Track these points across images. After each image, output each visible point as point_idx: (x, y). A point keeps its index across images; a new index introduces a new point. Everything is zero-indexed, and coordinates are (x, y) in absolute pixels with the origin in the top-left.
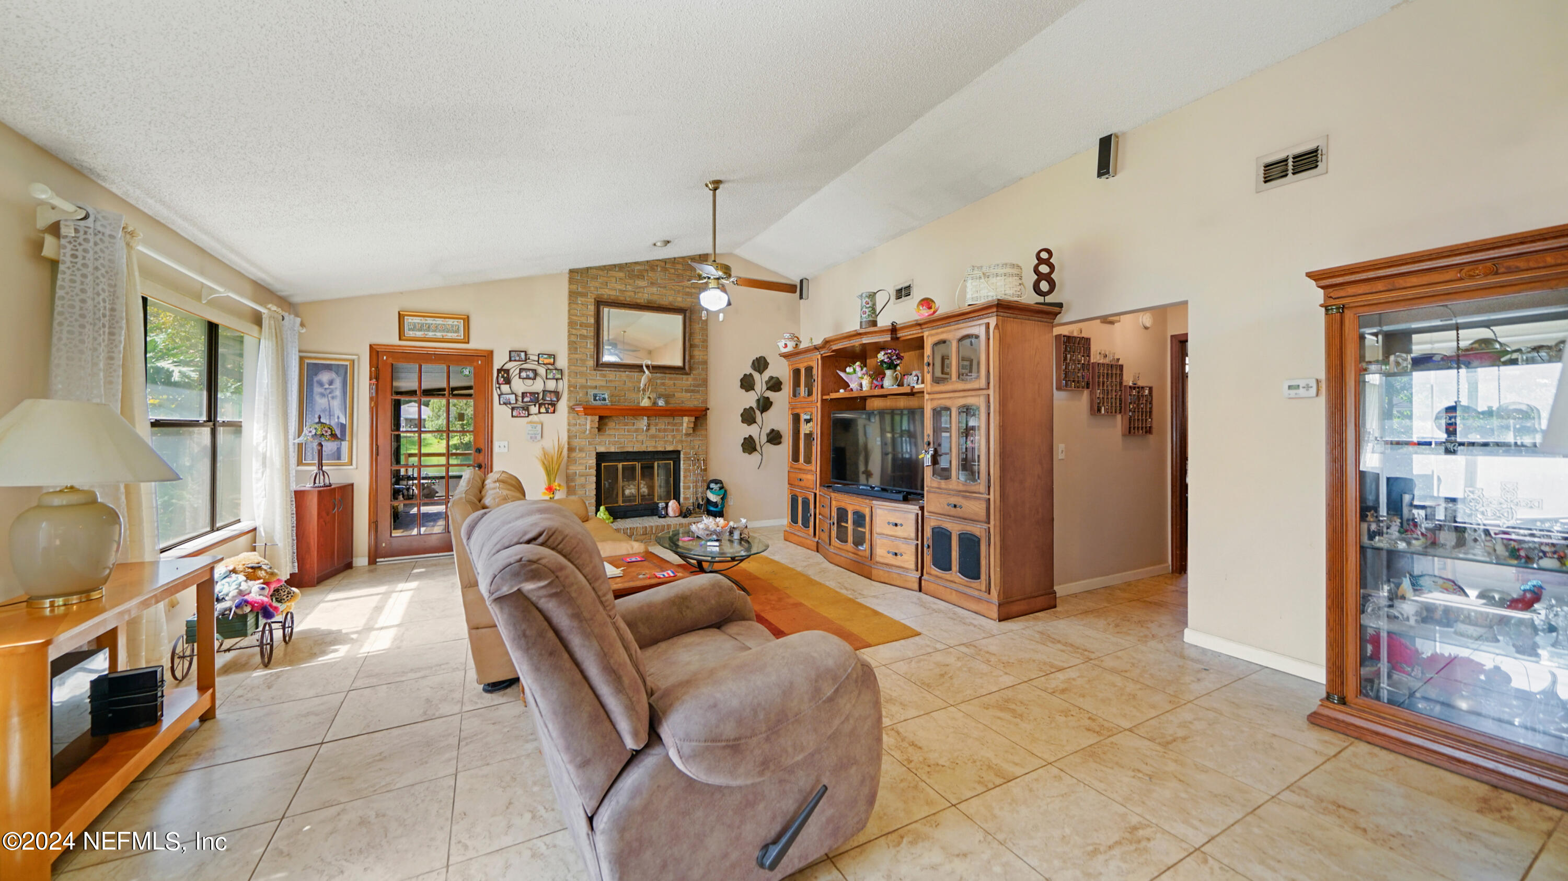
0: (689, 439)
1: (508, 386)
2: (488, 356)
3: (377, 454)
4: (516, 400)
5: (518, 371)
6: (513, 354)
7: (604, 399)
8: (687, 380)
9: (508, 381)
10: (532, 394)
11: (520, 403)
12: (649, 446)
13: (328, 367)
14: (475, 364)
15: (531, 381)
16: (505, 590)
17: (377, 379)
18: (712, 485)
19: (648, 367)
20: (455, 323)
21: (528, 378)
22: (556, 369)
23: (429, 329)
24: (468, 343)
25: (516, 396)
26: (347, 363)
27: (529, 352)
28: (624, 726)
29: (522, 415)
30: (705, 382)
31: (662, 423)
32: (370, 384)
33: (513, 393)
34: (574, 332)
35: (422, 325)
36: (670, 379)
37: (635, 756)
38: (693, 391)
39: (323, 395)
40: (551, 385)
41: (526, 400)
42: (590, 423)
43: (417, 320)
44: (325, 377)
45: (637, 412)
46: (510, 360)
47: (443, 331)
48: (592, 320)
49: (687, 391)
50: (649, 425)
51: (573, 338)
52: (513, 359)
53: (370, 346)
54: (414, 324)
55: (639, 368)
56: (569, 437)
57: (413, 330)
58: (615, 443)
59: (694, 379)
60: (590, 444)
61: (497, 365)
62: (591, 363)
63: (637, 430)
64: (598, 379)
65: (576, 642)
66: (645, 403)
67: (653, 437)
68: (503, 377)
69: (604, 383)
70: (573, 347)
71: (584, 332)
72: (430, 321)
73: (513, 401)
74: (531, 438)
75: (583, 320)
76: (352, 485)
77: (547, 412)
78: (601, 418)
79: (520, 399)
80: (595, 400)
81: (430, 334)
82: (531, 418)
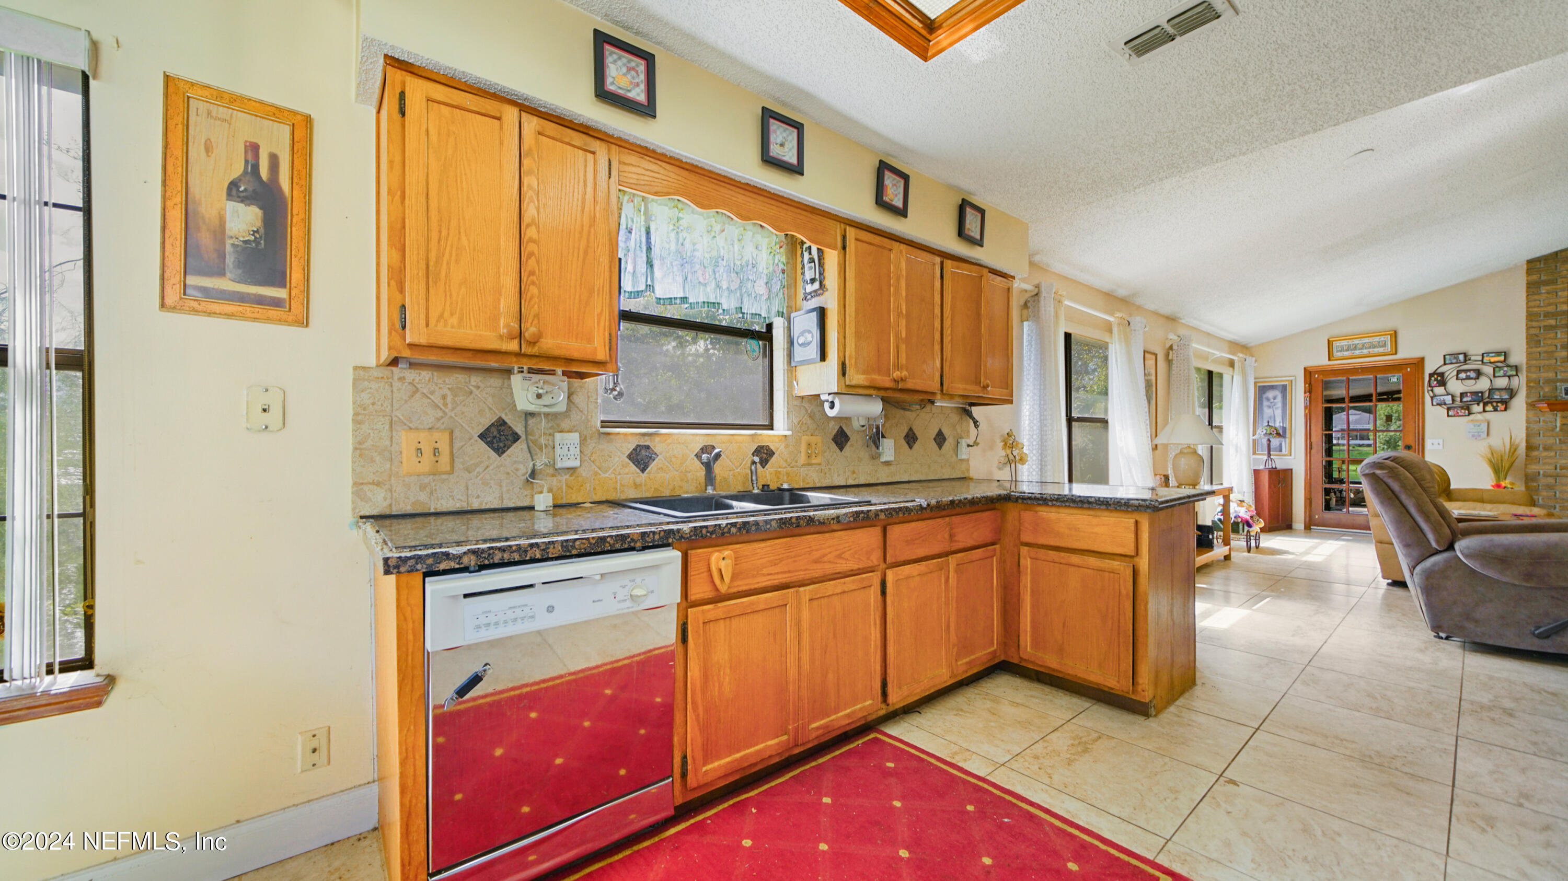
1: (1443, 388)
2: (1420, 363)
3: (1311, 448)
4: (1453, 400)
5: (1455, 373)
6: (1447, 357)
9: (1442, 383)
10: (1473, 393)
11: (1458, 403)
13: (1272, 388)
14: (1404, 371)
15: (1473, 381)
16: (1367, 472)
17: (1310, 392)
20: (1382, 339)
21: (1468, 378)
22: (1508, 366)
23: (1355, 349)
24: (1396, 353)
25: (1453, 397)
26: (1287, 383)
27: (1470, 352)
28: (1431, 537)
29: (1460, 414)
32: (1305, 397)
33: (1448, 394)
34: (1535, 324)
35: (1349, 346)
37: (1437, 552)
39: (1269, 407)
40: (1501, 383)
41: (1465, 399)
42: (1556, 419)
43: (1344, 343)
44: (1270, 394)
46: (1445, 364)
47: (1370, 348)
51: (1534, 331)
52: (1447, 362)
53: (1305, 369)
54: (1342, 347)
56: (1528, 435)
57: (1341, 351)
61: (1429, 370)
68: (1436, 380)
70: (1533, 340)
71: (1552, 322)
72: (1356, 342)
73: (1449, 402)
74: (1473, 436)
75: (1550, 309)
76: (1292, 470)
77: (1496, 410)
79: (1458, 399)
80: (1566, 394)
81: (1358, 353)
82: (1472, 417)
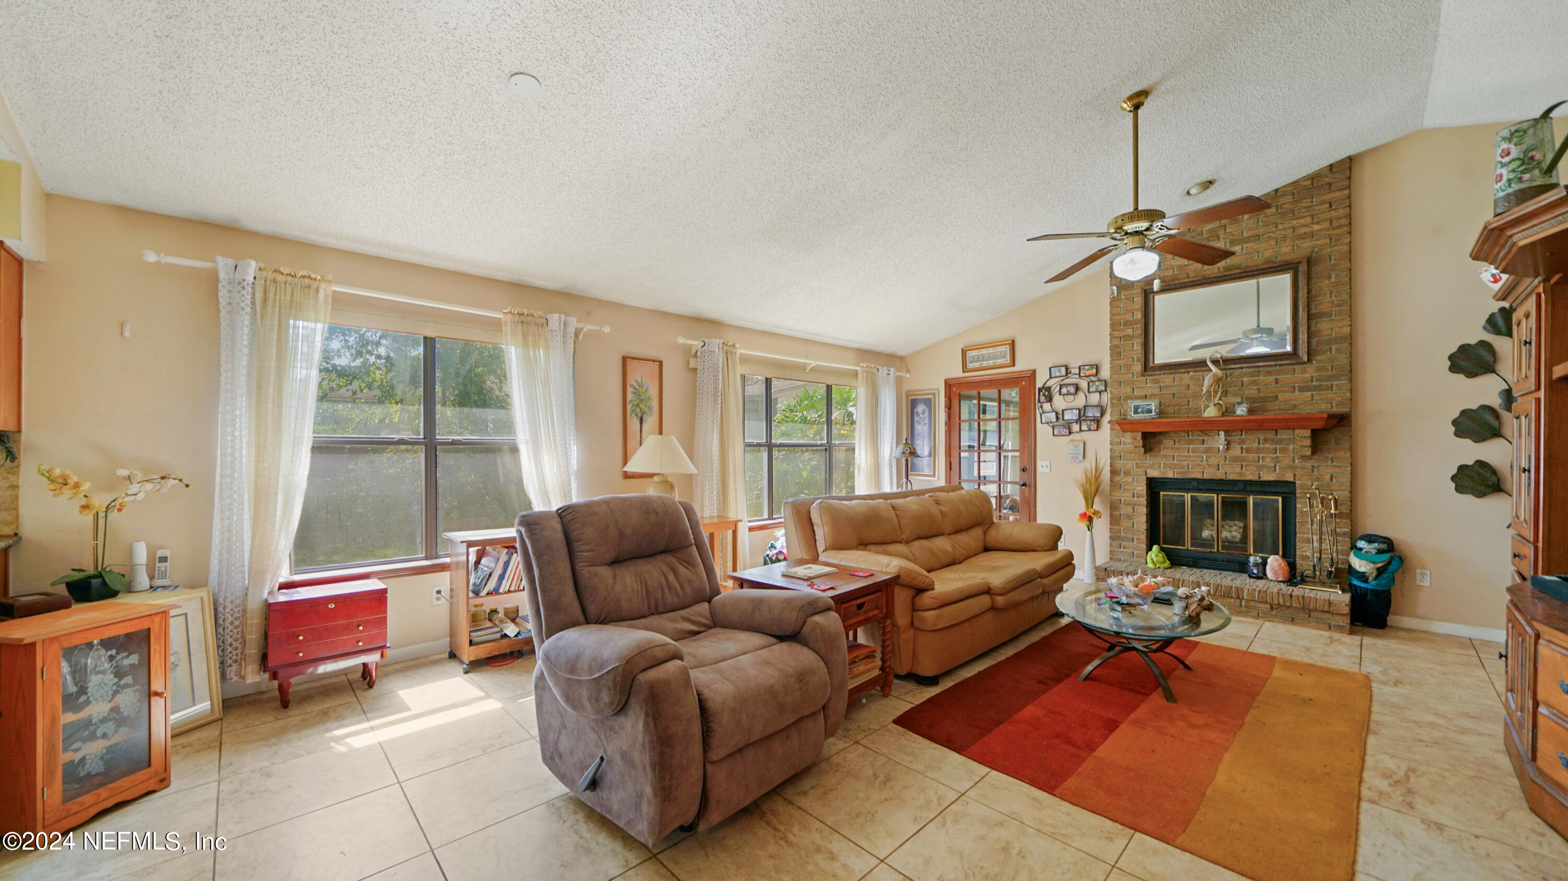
0: (1309, 464)
1: (1049, 404)
2: (1032, 376)
3: (951, 469)
4: (1057, 418)
5: (1058, 388)
6: (1053, 370)
7: (1150, 411)
8: (1304, 371)
9: (1050, 399)
10: (1073, 410)
11: (1061, 422)
12: (1232, 473)
13: (922, 401)
14: (1020, 385)
15: (1072, 397)
17: (949, 407)
18: (1361, 544)
20: (1003, 349)
21: (1068, 394)
22: (1100, 380)
23: (984, 359)
24: (1014, 365)
25: (1057, 413)
26: (931, 396)
27: (1070, 366)
29: (1063, 433)
30: (1347, 373)
31: (1252, 441)
32: (945, 412)
33: (1053, 411)
34: (1116, 334)
35: (978, 356)
36: (1269, 373)
38: (1316, 388)
39: (919, 423)
40: (1094, 398)
41: (1064, 417)
42: (1131, 441)
43: (975, 353)
44: (920, 408)
45: (1207, 427)
46: (1051, 377)
47: (994, 358)
48: (1139, 315)
49: (1302, 389)
50: (1228, 443)
51: (1116, 342)
52: (1053, 375)
53: (946, 380)
54: (973, 357)
56: (1112, 458)
57: (972, 362)
58: (1172, 467)
59: (1319, 369)
60: (1138, 466)
61: (1039, 384)
62: (1138, 368)
63: (1208, 450)
64: (1149, 385)
66: (1211, 412)
67: (1235, 459)
68: (1044, 395)
69: (1156, 391)
70: (1115, 352)
71: (1130, 332)
72: (984, 352)
73: (1054, 420)
74: (1072, 458)
75: (1129, 317)
77: (1090, 430)
78: (1146, 436)
79: (1061, 416)
80: (1136, 412)
81: (985, 364)
82: (1072, 436)
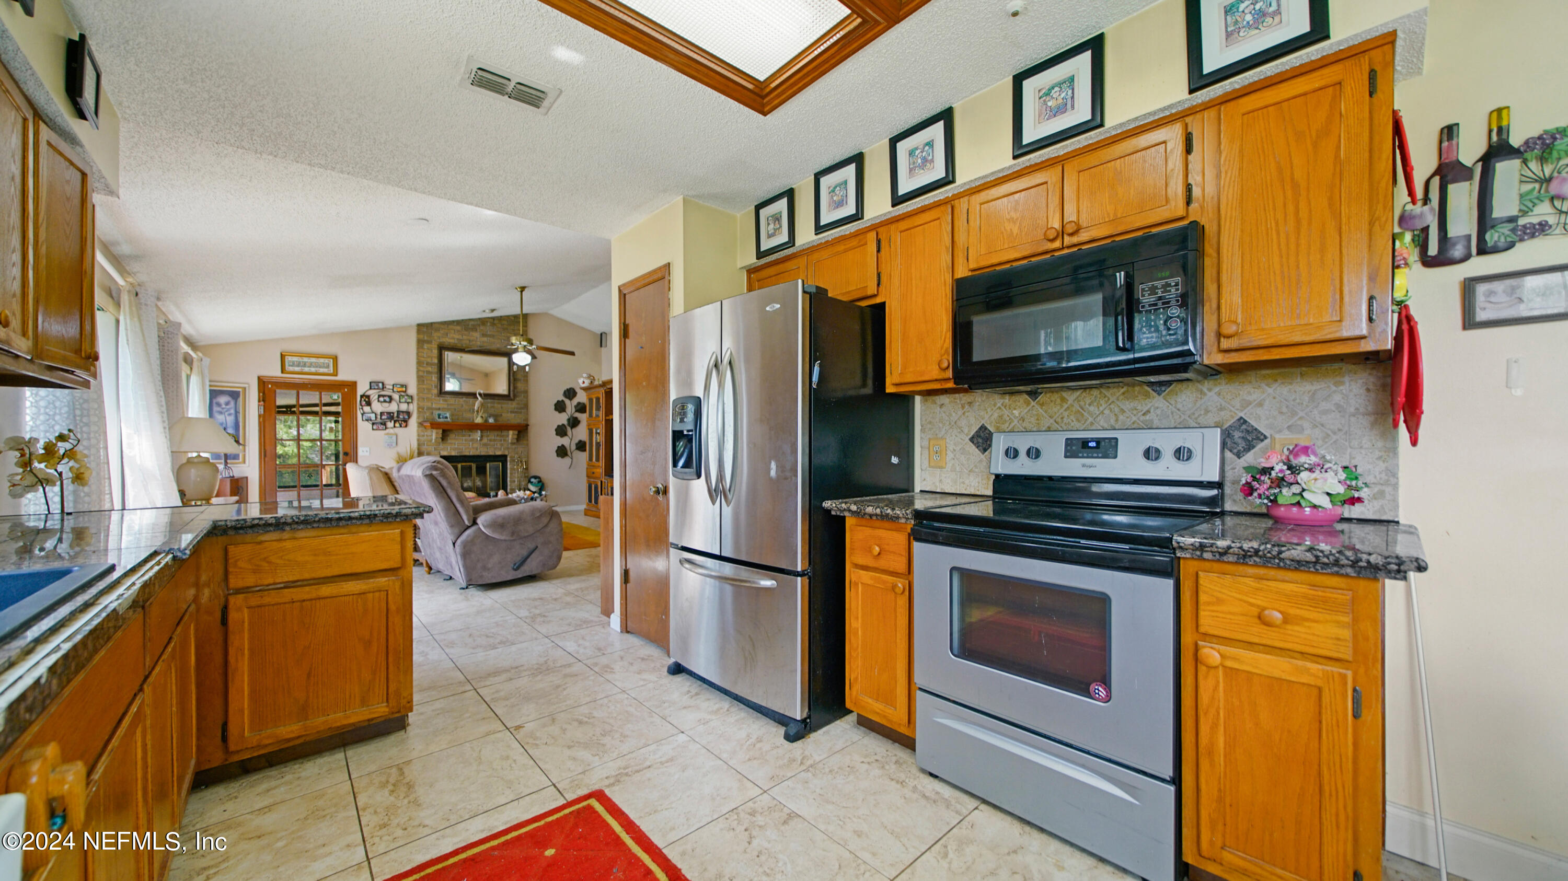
0: (514, 446)
1: (369, 407)
2: (353, 385)
3: (265, 456)
4: (376, 418)
5: (377, 396)
6: (372, 384)
7: (446, 418)
8: (512, 404)
9: (369, 404)
10: (389, 413)
11: (379, 420)
12: (482, 451)
13: (222, 393)
14: (343, 390)
15: (388, 404)
17: (264, 401)
18: (533, 480)
19: (480, 394)
20: (326, 361)
21: (385, 401)
22: (407, 395)
23: (305, 365)
24: (336, 375)
25: (376, 414)
27: (386, 383)
29: (380, 428)
30: (526, 406)
31: (492, 435)
32: (259, 405)
33: (373, 412)
34: (422, 369)
35: (300, 362)
36: (499, 403)
38: (516, 412)
39: (221, 413)
40: (404, 407)
41: (383, 417)
42: (434, 435)
43: (295, 359)
44: (223, 400)
45: (473, 427)
46: (371, 388)
47: (317, 367)
48: (436, 361)
49: (512, 412)
50: (482, 437)
51: (421, 374)
52: (373, 387)
53: (259, 378)
54: (293, 362)
55: (473, 395)
56: (419, 445)
57: (292, 366)
58: (455, 449)
59: (518, 404)
60: (435, 449)
61: (360, 392)
62: (435, 391)
63: (472, 440)
64: (441, 403)
65: (449, 491)
66: (479, 420)
67: (485, 445)
68: (365, 400)
69: (446, 406)
70: (420, 379)
71: (430, 369)
72: (306, 360)
73: (373, 418)
74: (387, 445)
75: (429, 360)
76: (247, 478)
77: (401, 426)
78: (444, 431)
79: (379, 417)
80: (439, 418)
81: (306, 369)
82: (387, 431)
